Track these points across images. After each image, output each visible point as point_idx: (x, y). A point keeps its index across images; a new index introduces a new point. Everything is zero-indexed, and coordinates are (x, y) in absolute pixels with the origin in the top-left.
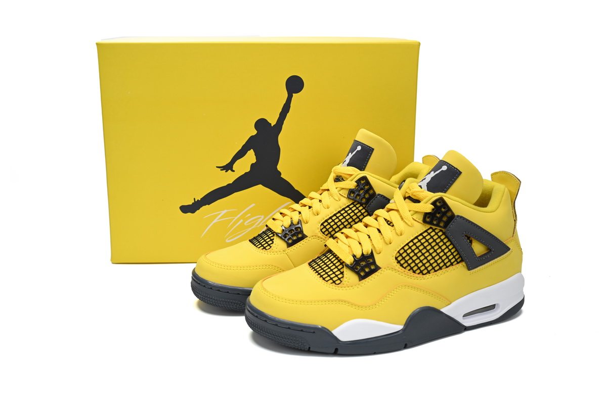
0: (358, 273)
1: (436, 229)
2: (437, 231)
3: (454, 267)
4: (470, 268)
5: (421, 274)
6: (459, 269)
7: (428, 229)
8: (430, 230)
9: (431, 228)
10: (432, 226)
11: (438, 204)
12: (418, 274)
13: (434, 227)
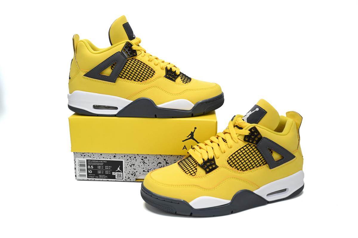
0: (205, 169)
1: (251, 145)
2: (252, 146)
3: (261, 167)
4: (271, 167)
5: (242, 170)
6: (265, 168)
8: (248, 146)
9: (248, 144)
11: (253, 130)
12: (240, 170)
13: (250, 144)
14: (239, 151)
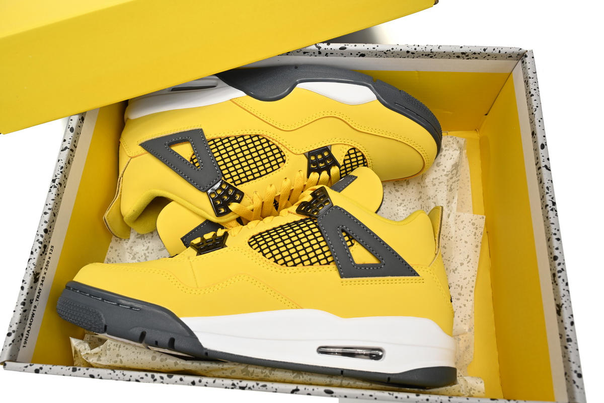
1: (231, 183)
2: (231, 180)
3: (220, 136)
4: (200, 132)
6: (210, 134)
7: (239, 184)
8: (237, 183)
9: (236, 185)
10: (235, 186)
11: (223, 211)
13: (233, 184)
14: (257, 175)
